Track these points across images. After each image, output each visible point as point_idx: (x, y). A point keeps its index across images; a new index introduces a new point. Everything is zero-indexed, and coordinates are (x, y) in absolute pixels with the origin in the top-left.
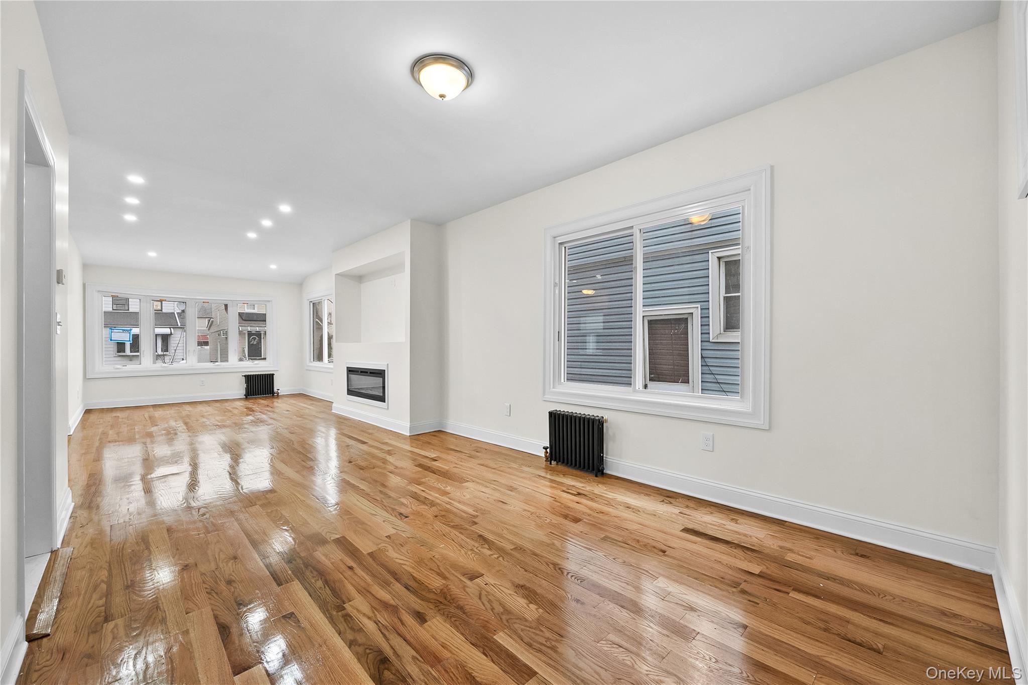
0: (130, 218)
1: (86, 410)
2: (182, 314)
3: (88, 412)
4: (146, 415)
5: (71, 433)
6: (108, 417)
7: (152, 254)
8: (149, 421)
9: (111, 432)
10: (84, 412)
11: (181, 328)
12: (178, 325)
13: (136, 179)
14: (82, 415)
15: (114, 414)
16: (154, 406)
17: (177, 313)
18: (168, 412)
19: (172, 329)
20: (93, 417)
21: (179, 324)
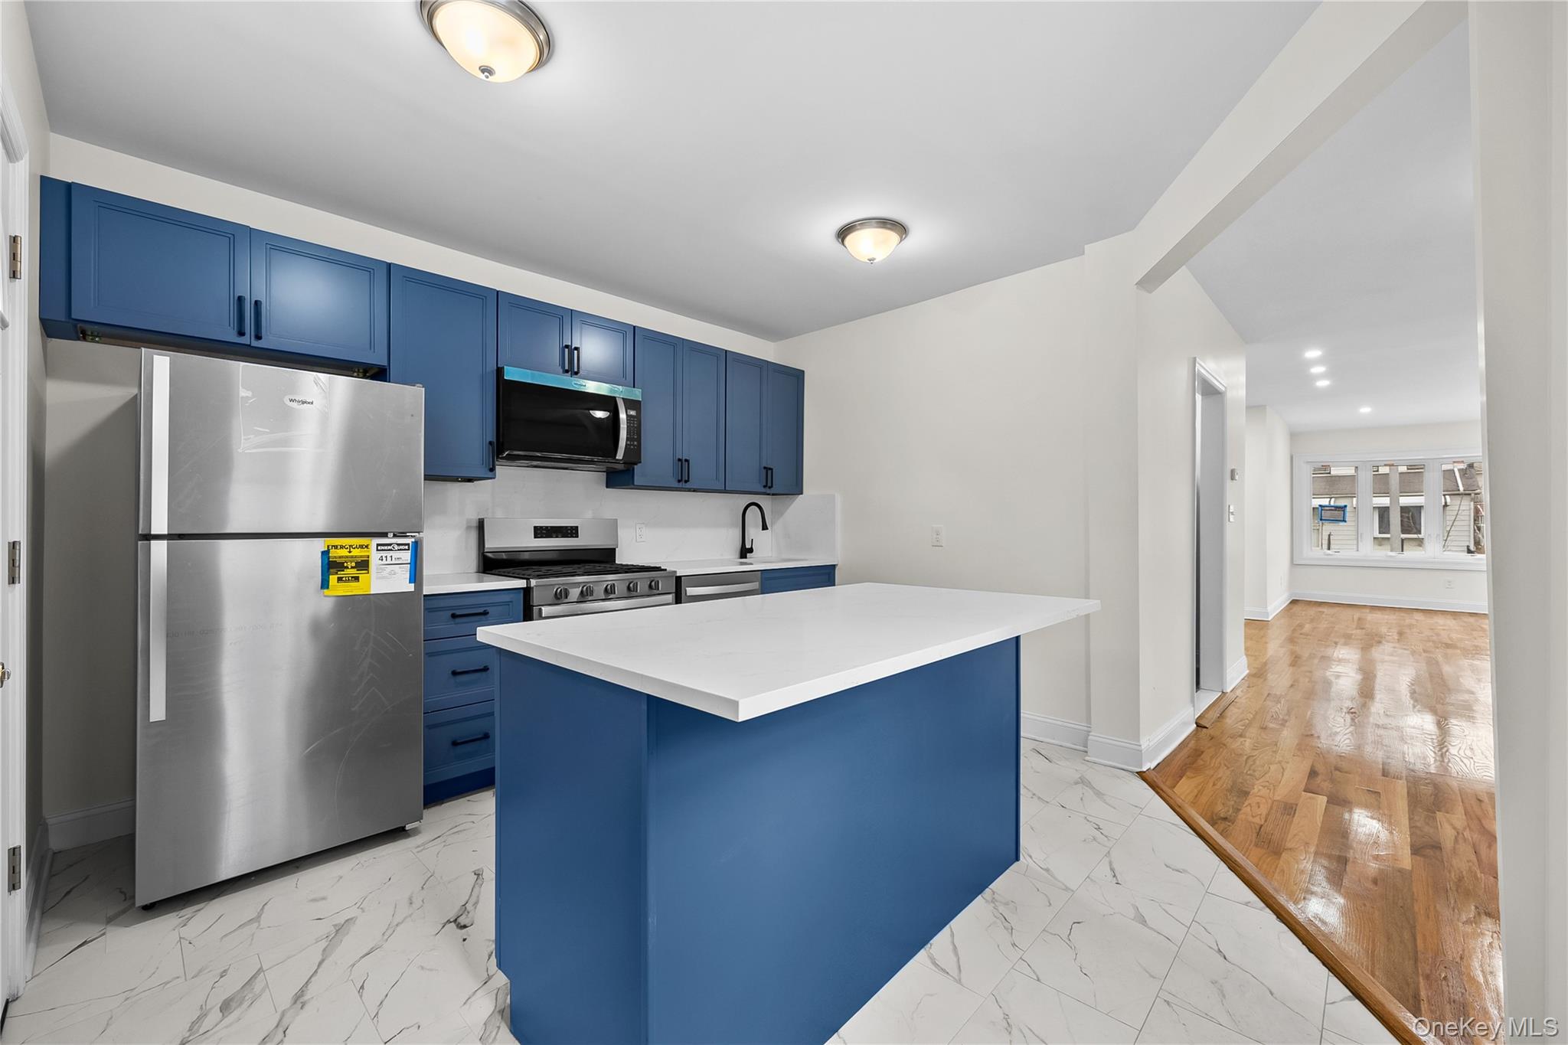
0: (1323, 383)
1: (1293, 600)
2: (1468, 472)
3: (1294, 602)
4: (1356, 617)
5: (1269, 619)
6: (1312, 611)
7: (1365, 410)
8: (1355, 623)
9: (1307, 626)
10: (1289, 602)
11: (1466, 494)
12: (1459, 490)
13: (1313, 354)
14: (1286, 604)
15: (1320, 609)
16: (1373, 608)
17: (1459, 470)
18: (1386, 617)
19: (1447, 497)
20: (1297, 608)
21: (1461, 488)
